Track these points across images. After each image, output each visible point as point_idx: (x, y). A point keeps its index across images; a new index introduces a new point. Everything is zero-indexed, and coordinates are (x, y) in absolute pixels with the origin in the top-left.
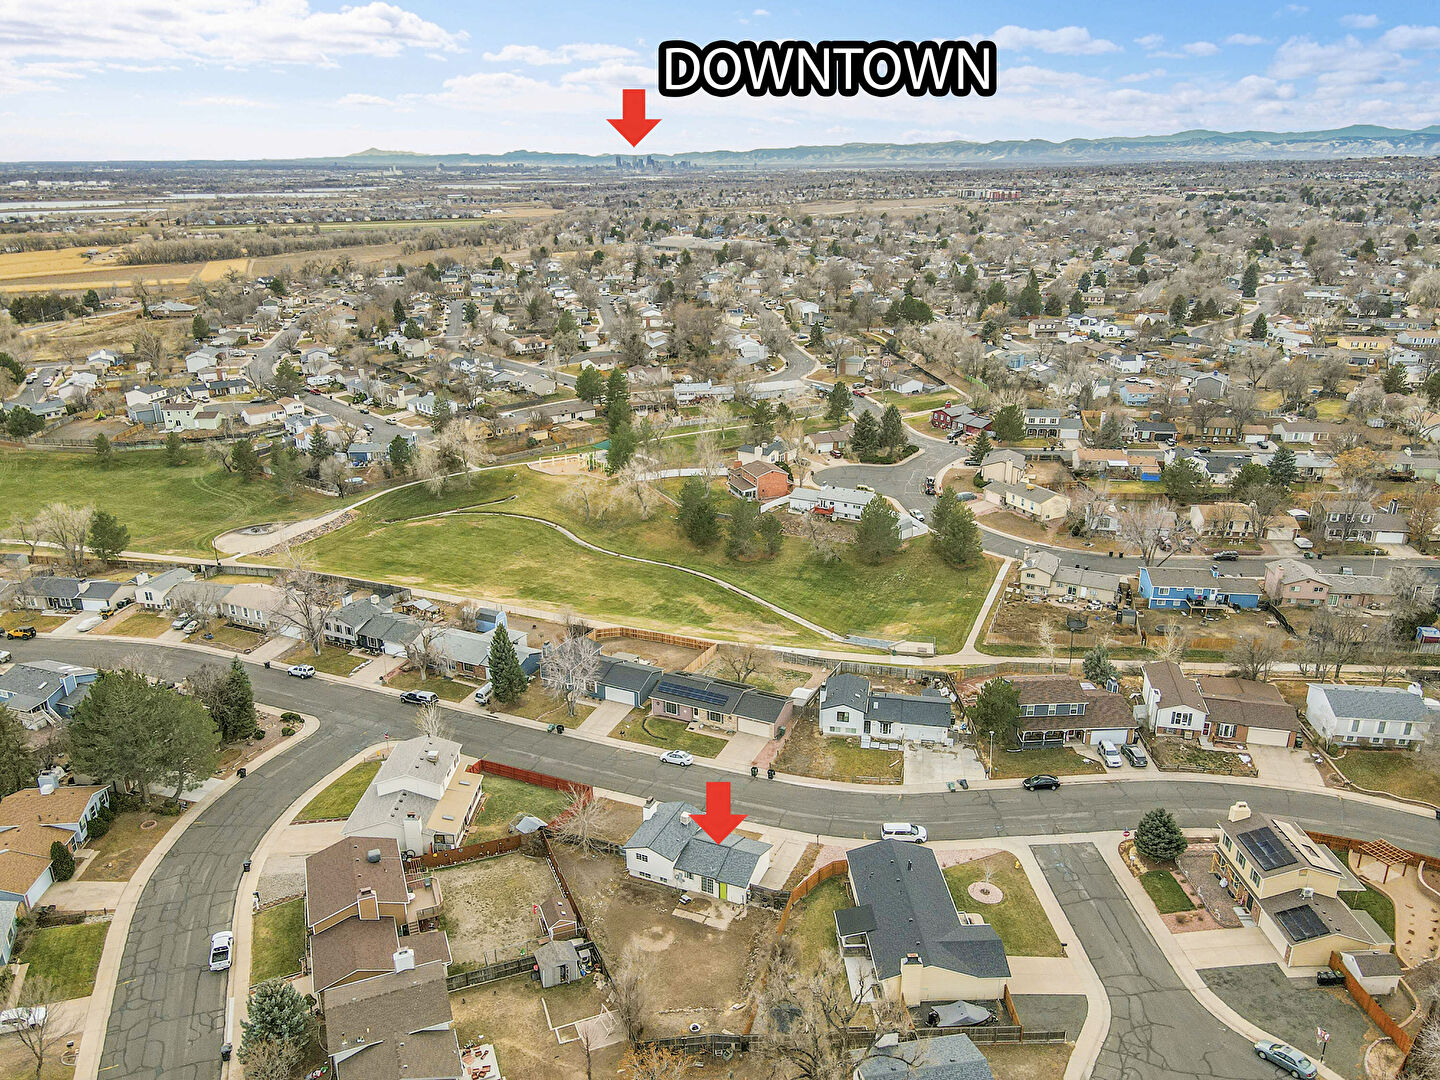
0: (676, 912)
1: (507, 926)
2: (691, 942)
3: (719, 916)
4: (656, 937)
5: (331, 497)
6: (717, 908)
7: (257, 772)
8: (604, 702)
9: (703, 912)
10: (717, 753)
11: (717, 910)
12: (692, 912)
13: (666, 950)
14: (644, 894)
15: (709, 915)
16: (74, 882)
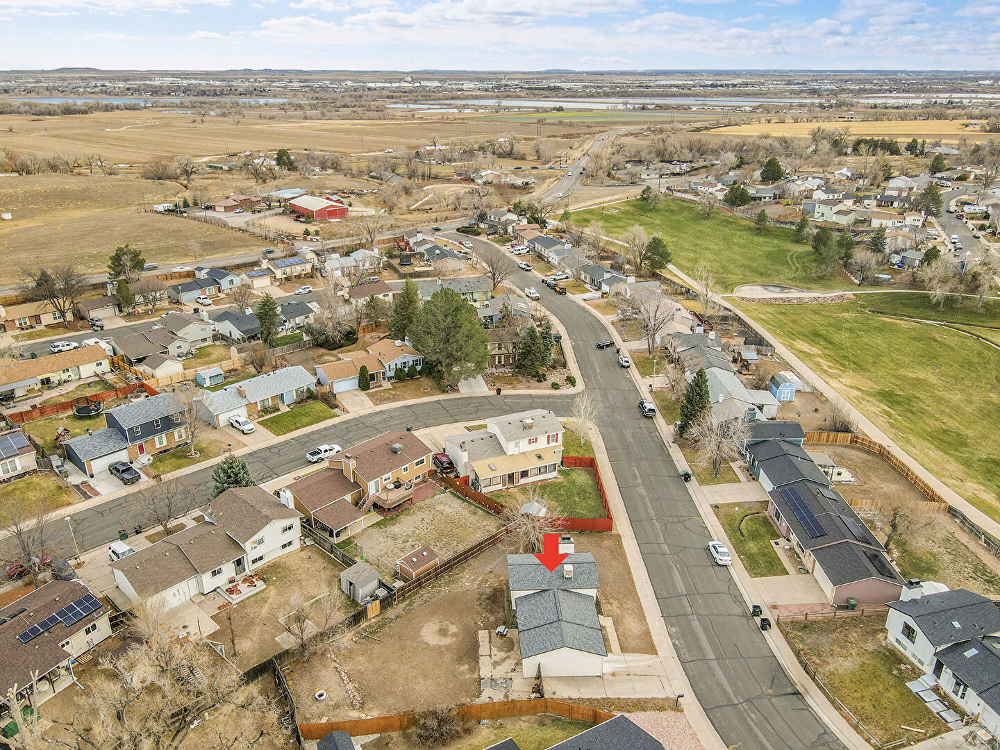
0: (483, 633)
2: (448, 657)
3: (495, 664)
4: (443, 632)
5: (855, 284)
6: (506, 658)
7: (506, 396)
8: (754, 482)
9: (494, 651)
10: (762, 575)
11: (503, 660)
12: (490, 642)
13: (428, 644)
14: (494, 603)
15: (493, 656)
16: (363, 393)
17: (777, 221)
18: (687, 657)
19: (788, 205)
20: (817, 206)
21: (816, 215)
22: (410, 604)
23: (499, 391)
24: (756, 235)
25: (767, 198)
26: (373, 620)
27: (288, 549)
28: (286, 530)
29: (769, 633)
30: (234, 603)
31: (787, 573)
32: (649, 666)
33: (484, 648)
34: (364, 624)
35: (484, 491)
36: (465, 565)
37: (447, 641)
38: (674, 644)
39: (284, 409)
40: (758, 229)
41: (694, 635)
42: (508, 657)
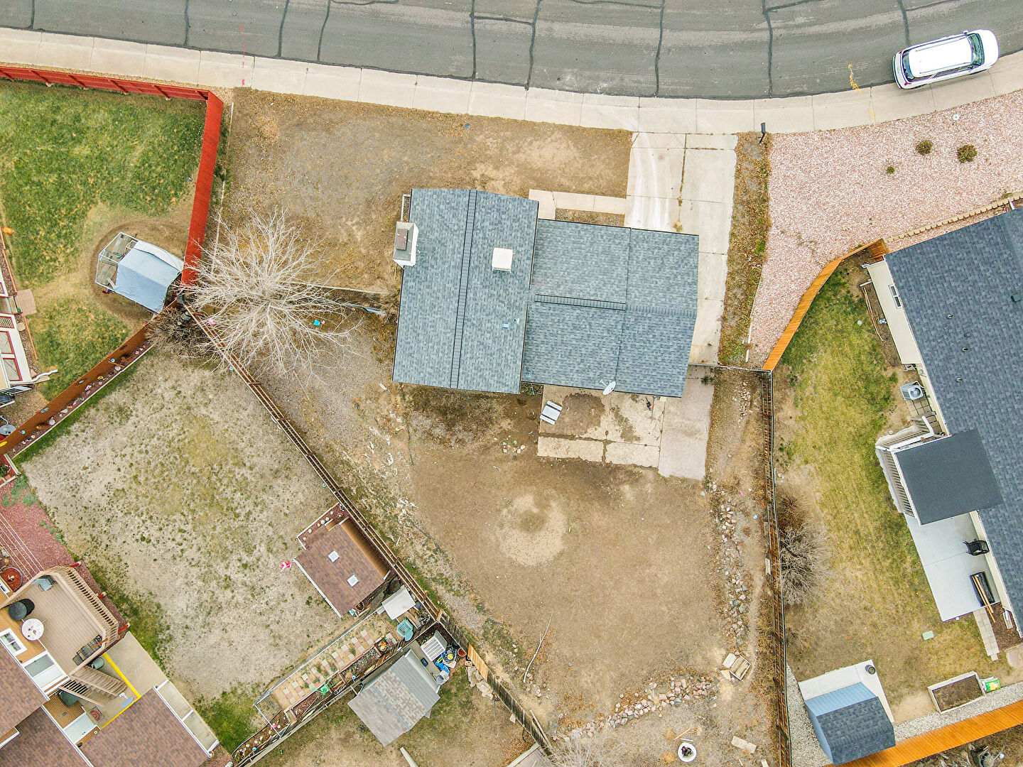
0: (546, 448)
1: (250, 578)
2: (598, 518)
3: (629, 436)
4: (532, 524)
6: (616, 411)
9: (597, 433)
12: (572, 438)
14: (463, 415)
15: (609, 438)
22: (446, 582)
26: (489, 657)
32: (661, 158)
33: (588, 452)
34: (501, 678)
37: (557, 518)
41: (592, 44)
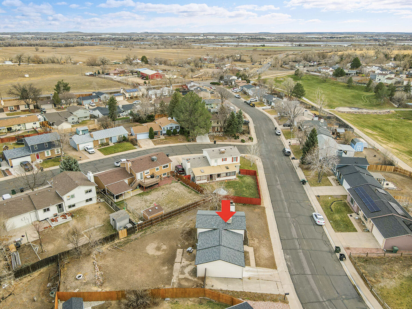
0: (180, 251)
3: (183, 267)
4: (158, 249)
8: (340, 186)
9: (184, 260)
10: (342, 231)
11: (187, 266)
12: (182, 255)
13: (149, 254)
14: (189, 236)
15: (182, 263)
16: (151, 140)
17: (358, 83)
18: (294, 272)
19: (363, 76)
20: (377, 76)
21: (377, 80)
22: (144, 233)
23: (215, 142)
24: (347, 89)
25: (353, 74)
26: (122, 240)
27: (90, 203)
28: (88, 192)
29: (344, 263)
30: (52, 226)
31: (356, 231)
32: (271, 275)
33: (178, 259)
34: (116, 241)
35: (197, 182)
36: (179, 216)
37: (159, 253)
38: (287, 265)
39: (111, 144)
40: (348, 86)
41: (300, 260)
42: (191, 264)
